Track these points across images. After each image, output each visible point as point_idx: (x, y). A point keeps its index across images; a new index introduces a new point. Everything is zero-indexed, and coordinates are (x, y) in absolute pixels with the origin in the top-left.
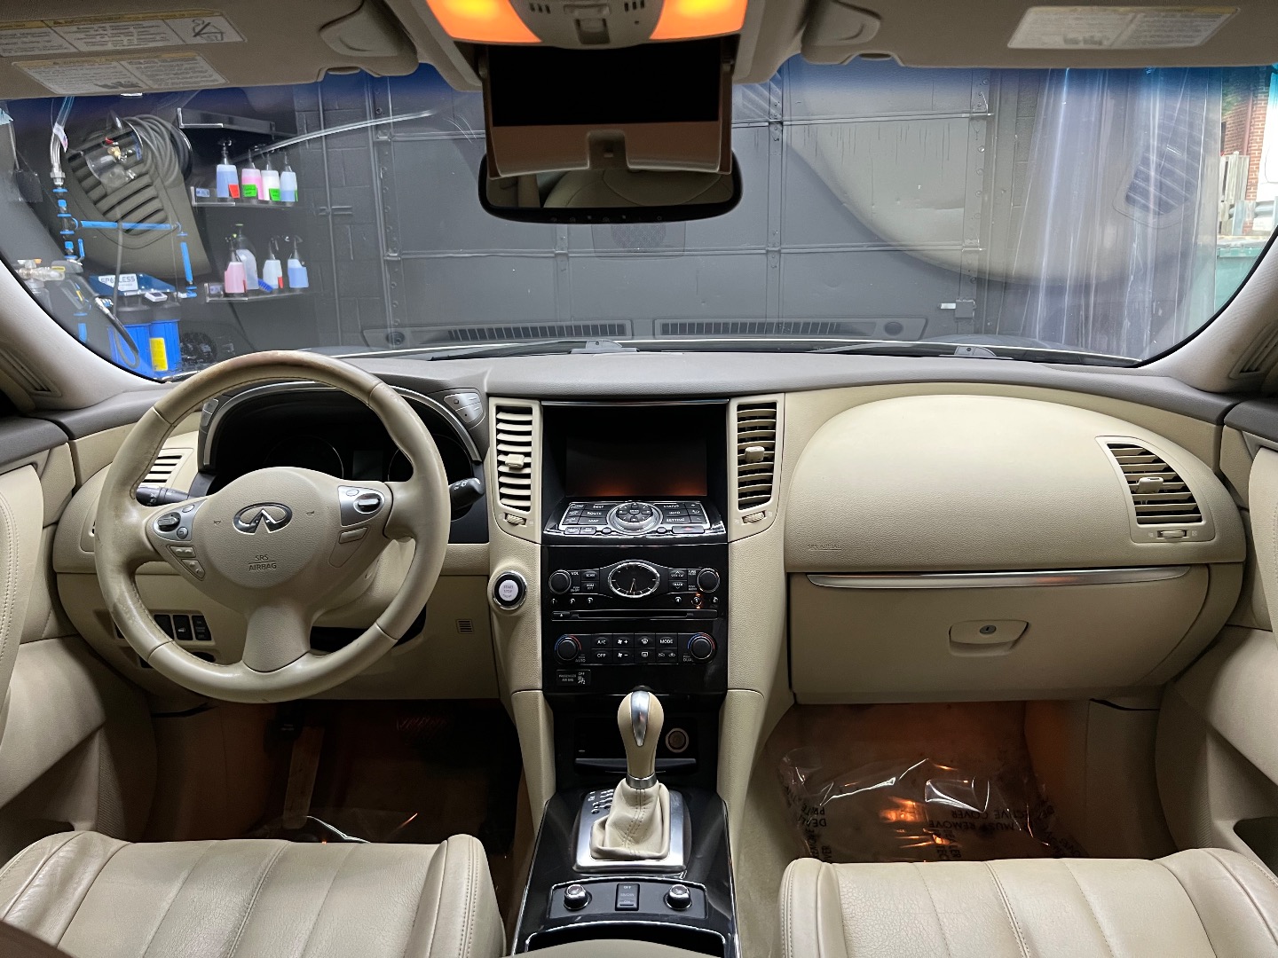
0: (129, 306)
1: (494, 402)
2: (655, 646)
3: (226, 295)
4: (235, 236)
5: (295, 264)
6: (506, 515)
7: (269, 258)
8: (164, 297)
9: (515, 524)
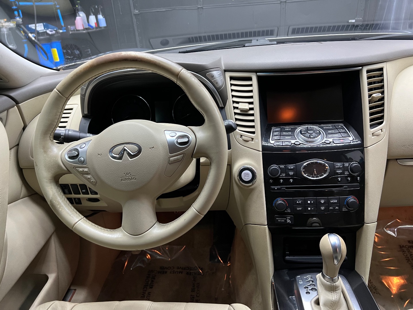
0: (42, 36)
1: (228, 75)
2: (328, 204)
3: (77, 30)
4: (77, 6)
5: (100, 17)
6: (241, 136)
7: (90, 15)
8: (54, 32)
9: (247, 141)
